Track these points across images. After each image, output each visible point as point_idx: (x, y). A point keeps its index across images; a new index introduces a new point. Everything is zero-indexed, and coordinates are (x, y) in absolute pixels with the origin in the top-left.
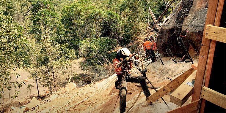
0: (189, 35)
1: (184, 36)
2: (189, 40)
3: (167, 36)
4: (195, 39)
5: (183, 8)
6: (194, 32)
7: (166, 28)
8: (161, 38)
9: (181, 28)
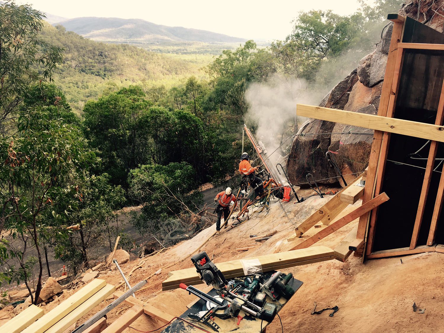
0: (345, 149)
1: (334, 151)
2: (344, 157)
3: (306, 154)
4: (354, 156)
5: (333, 105)
6: (351, 144)
7: (303, 139)
8: (295, 157)
9: (330, 139)
